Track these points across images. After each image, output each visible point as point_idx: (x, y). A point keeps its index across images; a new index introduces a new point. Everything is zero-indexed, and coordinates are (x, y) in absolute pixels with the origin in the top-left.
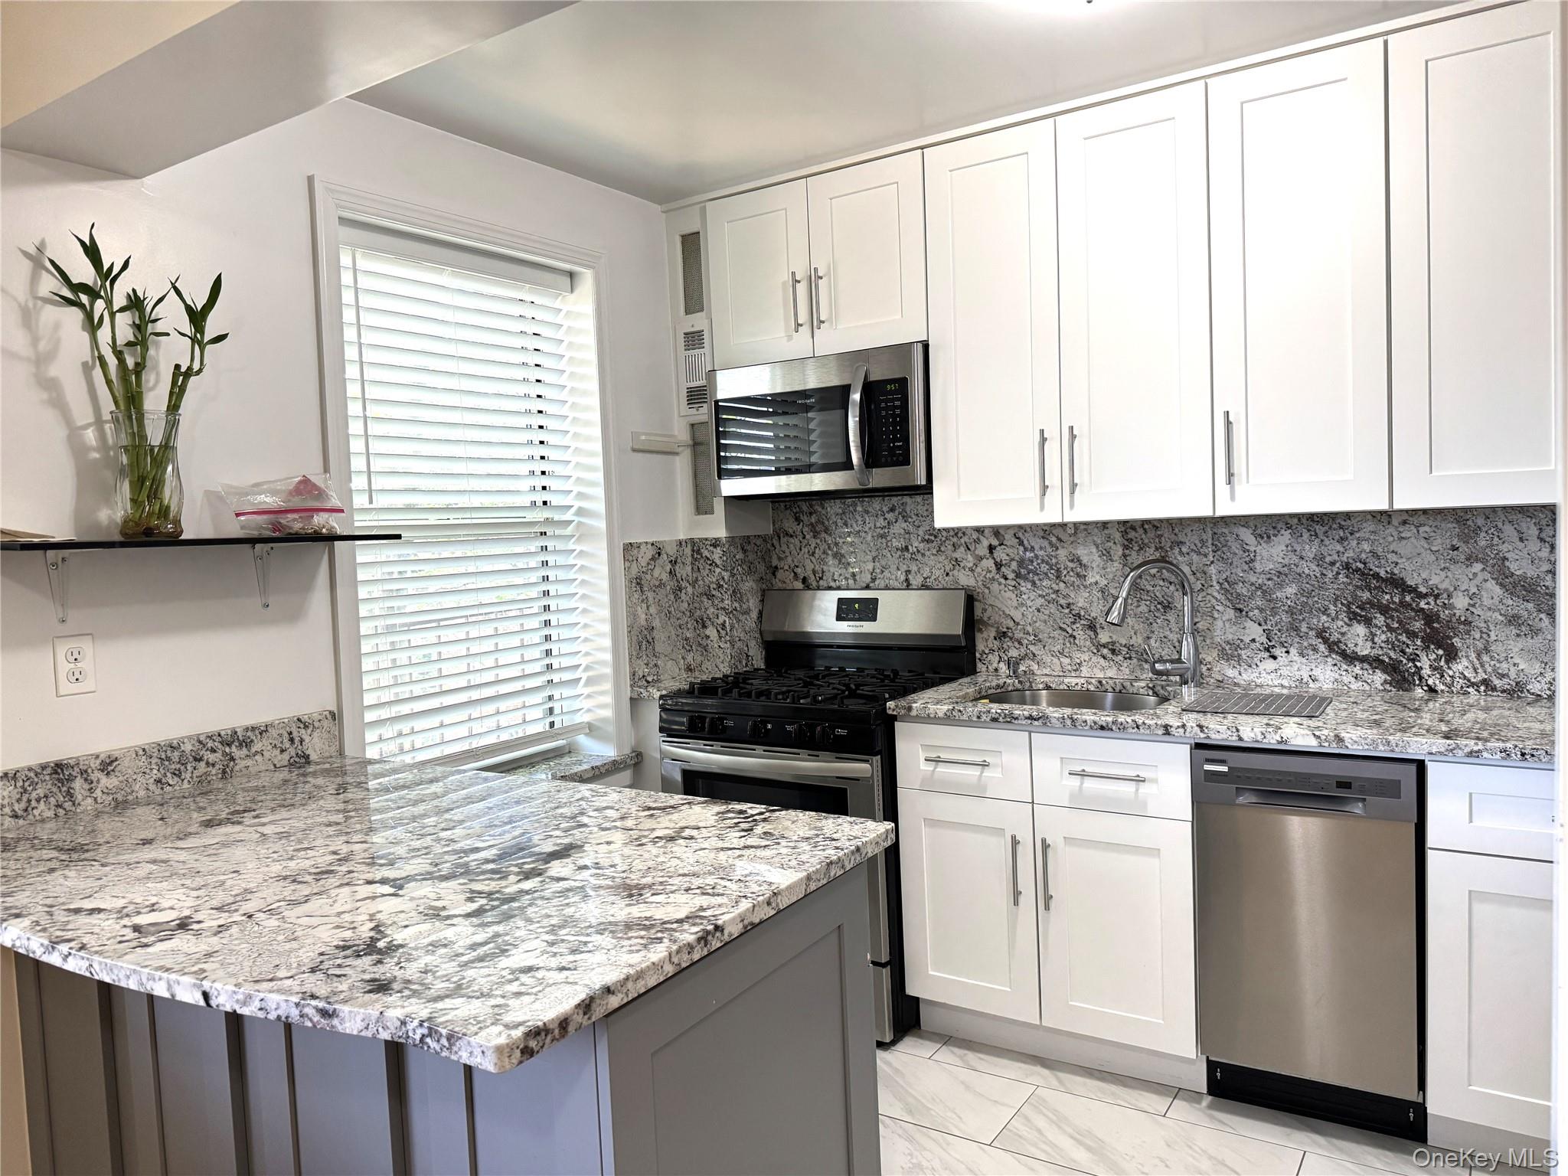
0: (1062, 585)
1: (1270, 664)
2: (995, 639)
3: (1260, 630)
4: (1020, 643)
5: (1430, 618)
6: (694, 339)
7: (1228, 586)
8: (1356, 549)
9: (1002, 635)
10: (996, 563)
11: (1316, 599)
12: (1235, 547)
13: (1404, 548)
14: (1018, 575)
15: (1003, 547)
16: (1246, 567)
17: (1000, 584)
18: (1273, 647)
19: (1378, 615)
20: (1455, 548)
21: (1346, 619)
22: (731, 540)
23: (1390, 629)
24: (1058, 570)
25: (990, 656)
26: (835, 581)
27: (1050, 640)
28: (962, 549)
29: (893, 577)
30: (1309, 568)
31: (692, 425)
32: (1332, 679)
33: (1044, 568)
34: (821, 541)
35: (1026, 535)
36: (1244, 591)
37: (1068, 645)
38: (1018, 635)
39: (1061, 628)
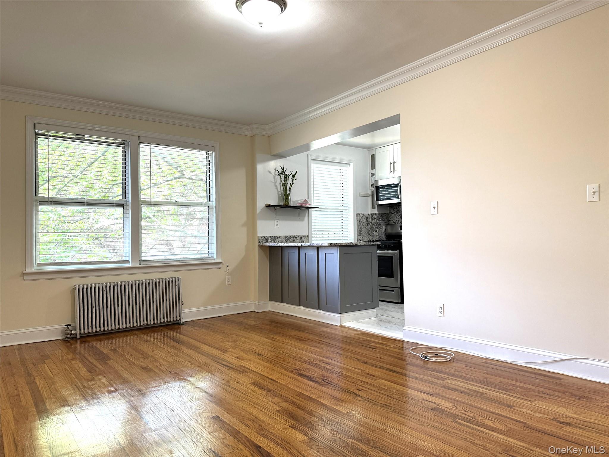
6: (373, 175)
22: (379, 214)
31: (372, 191)
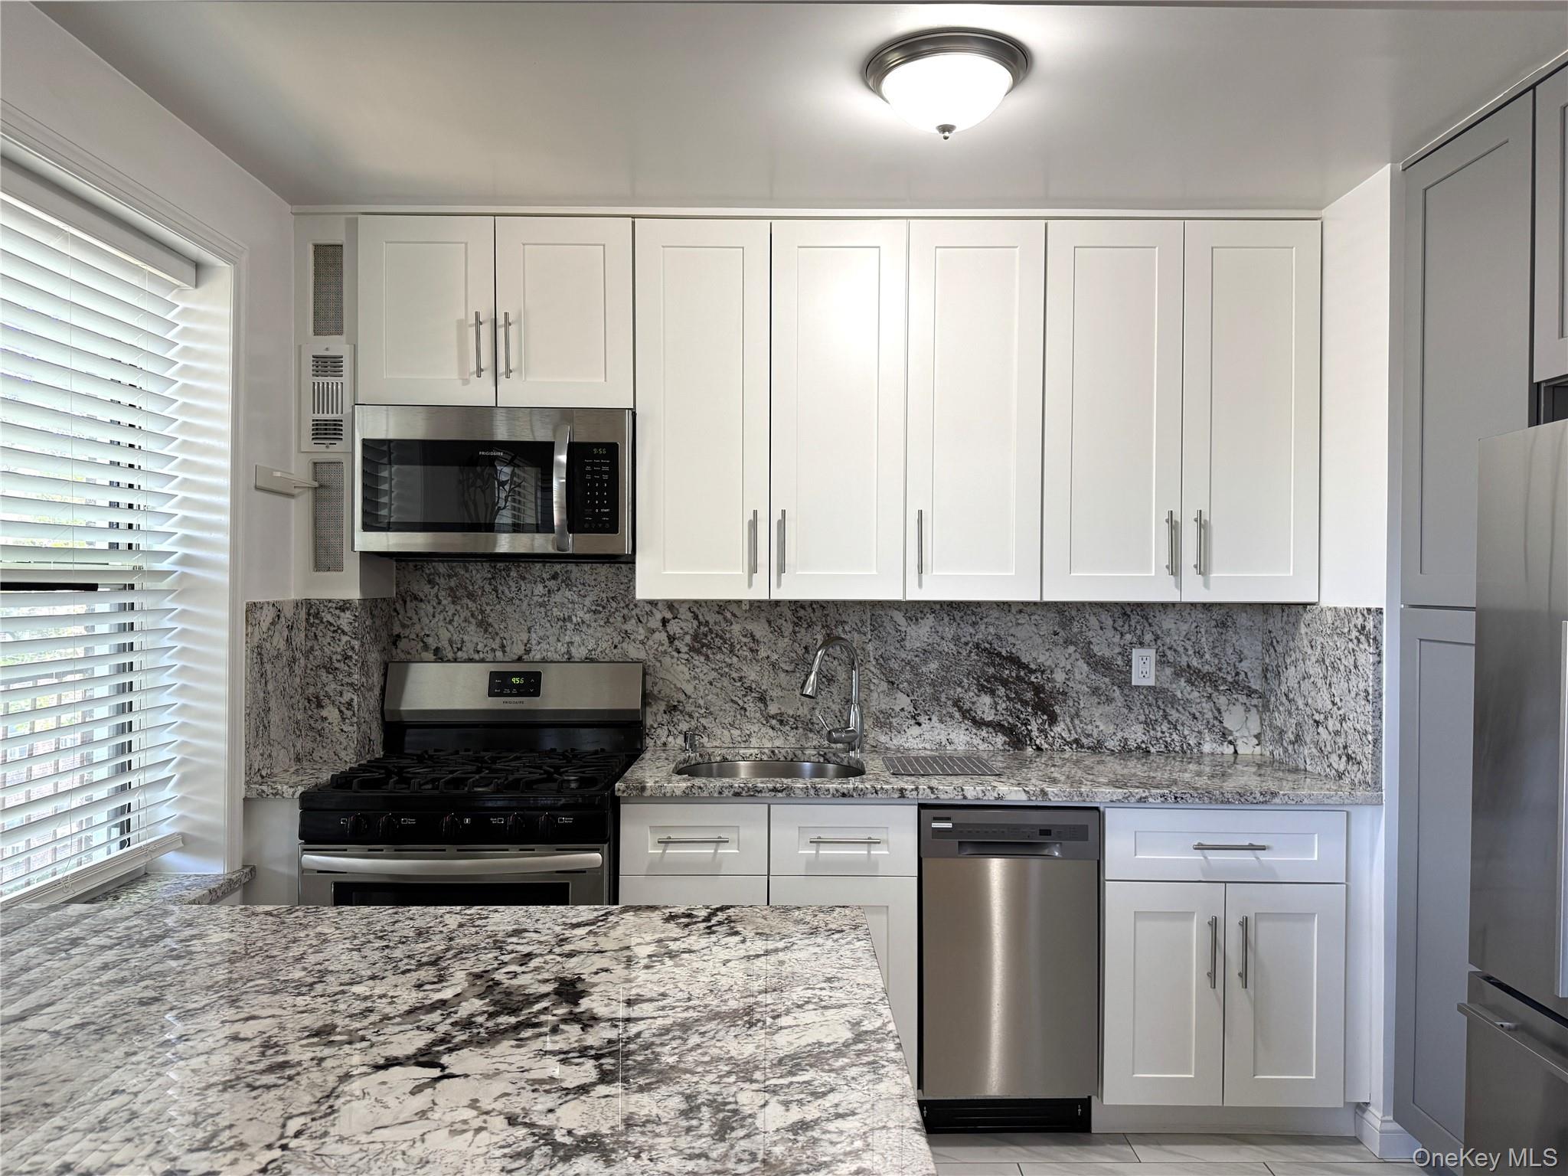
0: (735, 659)
1: (915, 730)
2: (665, 713)
3: (908, 700)
4: (691, 716)
5: (1038, 689)
6: (327, 365)
7: (882, 661)
8: (984, 633)
9: (672, 709)
10: (669, 637)
11: (953, 673)
12: (889, 627)
13: (1020, 632)
14: (692, 649)
15: (677, 620)
16: (898, 646)
17: (672, 657)
18: (919, 715)
19: (1000, 687)
20: (1056, 634)
21: (976, 691)
22: (363, 601)
23: (1009, 699)
24: (732, 645)
25: (659, 730)
26: (478, 652)
27: (721, 713)
28: (633, 621)
29: (552, 649)
30: (948, 647)
31: (315, 464)
32: (964, 742)
33: (718, 642)
34: (462, 607)
35: (702, 610)
36: (896, 666)
37: (739, 717)
38: (689, 708)
39: (732, 701)
